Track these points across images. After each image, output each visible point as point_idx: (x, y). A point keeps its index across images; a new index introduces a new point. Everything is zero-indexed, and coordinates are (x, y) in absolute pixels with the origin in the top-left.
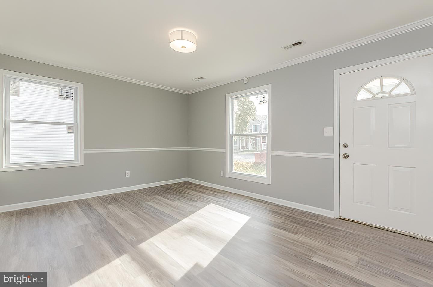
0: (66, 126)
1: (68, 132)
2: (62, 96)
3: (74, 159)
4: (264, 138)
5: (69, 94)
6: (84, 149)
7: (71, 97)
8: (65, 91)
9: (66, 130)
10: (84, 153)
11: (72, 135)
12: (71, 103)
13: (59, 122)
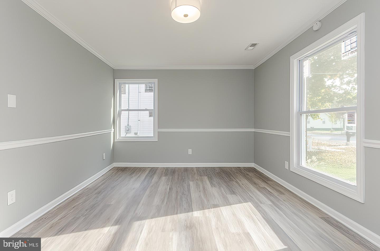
0: (148, 111)
1: (150, 116)
2: (147, 90)
3: (153, 136)
4: (351, 116)
5: (151, 88)
6: (158, 128)
7: (152, 90)
8: (149, 86)
9: (148, 115)
10: (158, 132)
11: (152, 118)
12: (152, 94)
13: (145, 109)
